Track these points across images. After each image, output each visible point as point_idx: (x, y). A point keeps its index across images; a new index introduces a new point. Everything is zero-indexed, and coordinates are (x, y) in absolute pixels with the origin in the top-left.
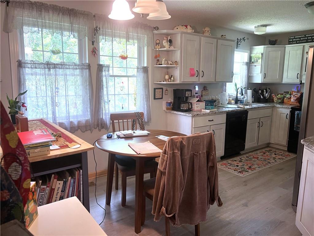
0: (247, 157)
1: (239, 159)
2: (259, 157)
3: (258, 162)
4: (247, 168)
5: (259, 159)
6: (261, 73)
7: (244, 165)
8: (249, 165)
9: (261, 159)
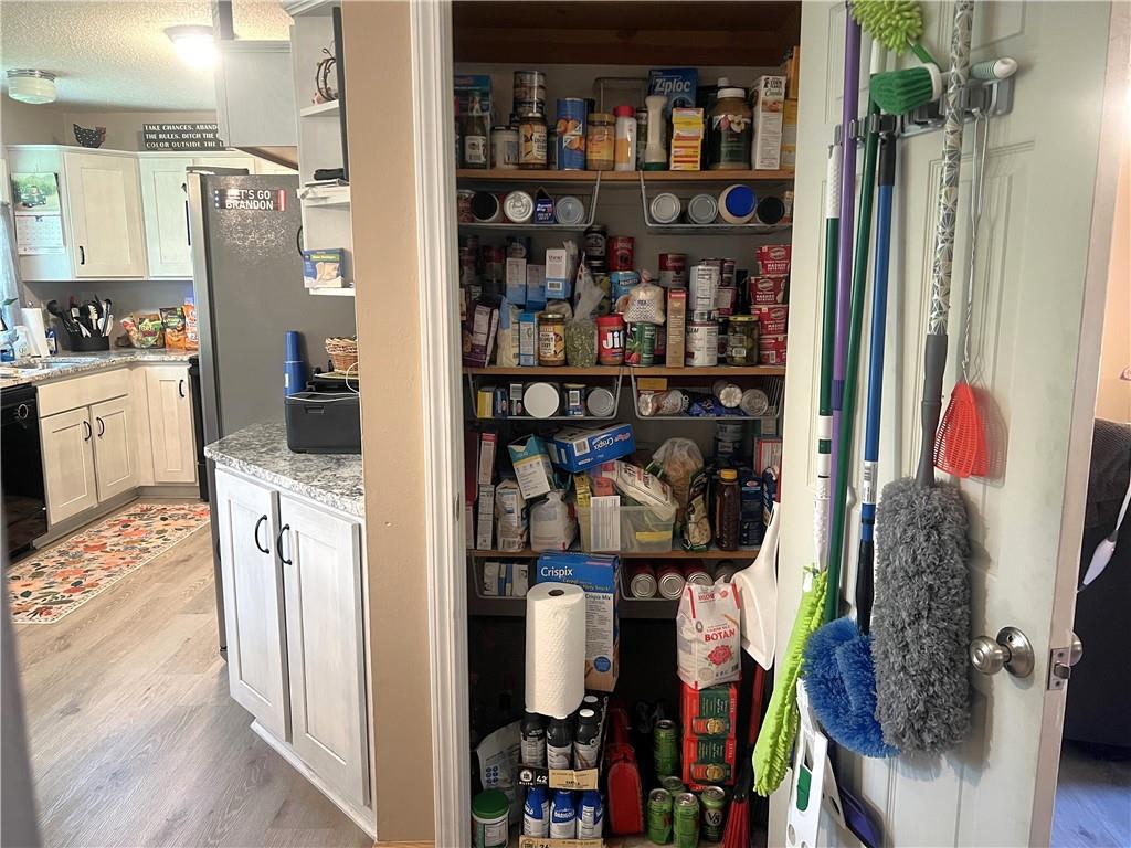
0: (62, 554)
1: (30, 567)
2: (105, 541)
3: (103, 558)
4: (65, 592)
5: (108, 549)
6: (65, 244)
7: (54, 582)
8: (73, 579)
9: (116, 548)
